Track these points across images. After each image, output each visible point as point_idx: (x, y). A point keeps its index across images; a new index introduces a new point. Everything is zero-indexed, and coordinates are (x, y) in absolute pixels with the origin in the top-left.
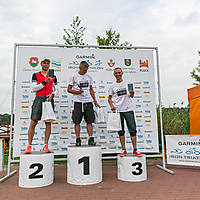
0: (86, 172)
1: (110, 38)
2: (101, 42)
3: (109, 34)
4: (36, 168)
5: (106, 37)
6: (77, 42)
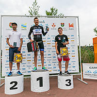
2: (48, 14)
3: (52, 9)
4: (14, 84)
5: (51, 11)
6: (35, 14)
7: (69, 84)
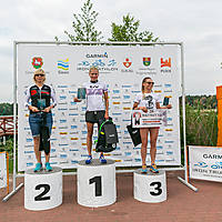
0: (98, 193)
4: (43, 189)
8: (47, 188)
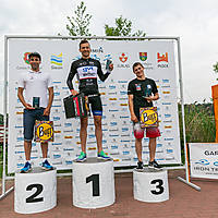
0: (96, 192)
1: (120, 27)
3: (119, 22)
4: (35, 189)
5: (115, 27)
6: (82, 33)
7: (158, 190)
8: (40, 188)
